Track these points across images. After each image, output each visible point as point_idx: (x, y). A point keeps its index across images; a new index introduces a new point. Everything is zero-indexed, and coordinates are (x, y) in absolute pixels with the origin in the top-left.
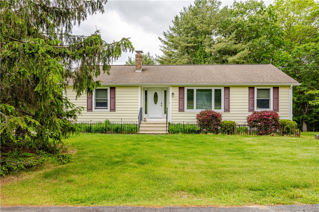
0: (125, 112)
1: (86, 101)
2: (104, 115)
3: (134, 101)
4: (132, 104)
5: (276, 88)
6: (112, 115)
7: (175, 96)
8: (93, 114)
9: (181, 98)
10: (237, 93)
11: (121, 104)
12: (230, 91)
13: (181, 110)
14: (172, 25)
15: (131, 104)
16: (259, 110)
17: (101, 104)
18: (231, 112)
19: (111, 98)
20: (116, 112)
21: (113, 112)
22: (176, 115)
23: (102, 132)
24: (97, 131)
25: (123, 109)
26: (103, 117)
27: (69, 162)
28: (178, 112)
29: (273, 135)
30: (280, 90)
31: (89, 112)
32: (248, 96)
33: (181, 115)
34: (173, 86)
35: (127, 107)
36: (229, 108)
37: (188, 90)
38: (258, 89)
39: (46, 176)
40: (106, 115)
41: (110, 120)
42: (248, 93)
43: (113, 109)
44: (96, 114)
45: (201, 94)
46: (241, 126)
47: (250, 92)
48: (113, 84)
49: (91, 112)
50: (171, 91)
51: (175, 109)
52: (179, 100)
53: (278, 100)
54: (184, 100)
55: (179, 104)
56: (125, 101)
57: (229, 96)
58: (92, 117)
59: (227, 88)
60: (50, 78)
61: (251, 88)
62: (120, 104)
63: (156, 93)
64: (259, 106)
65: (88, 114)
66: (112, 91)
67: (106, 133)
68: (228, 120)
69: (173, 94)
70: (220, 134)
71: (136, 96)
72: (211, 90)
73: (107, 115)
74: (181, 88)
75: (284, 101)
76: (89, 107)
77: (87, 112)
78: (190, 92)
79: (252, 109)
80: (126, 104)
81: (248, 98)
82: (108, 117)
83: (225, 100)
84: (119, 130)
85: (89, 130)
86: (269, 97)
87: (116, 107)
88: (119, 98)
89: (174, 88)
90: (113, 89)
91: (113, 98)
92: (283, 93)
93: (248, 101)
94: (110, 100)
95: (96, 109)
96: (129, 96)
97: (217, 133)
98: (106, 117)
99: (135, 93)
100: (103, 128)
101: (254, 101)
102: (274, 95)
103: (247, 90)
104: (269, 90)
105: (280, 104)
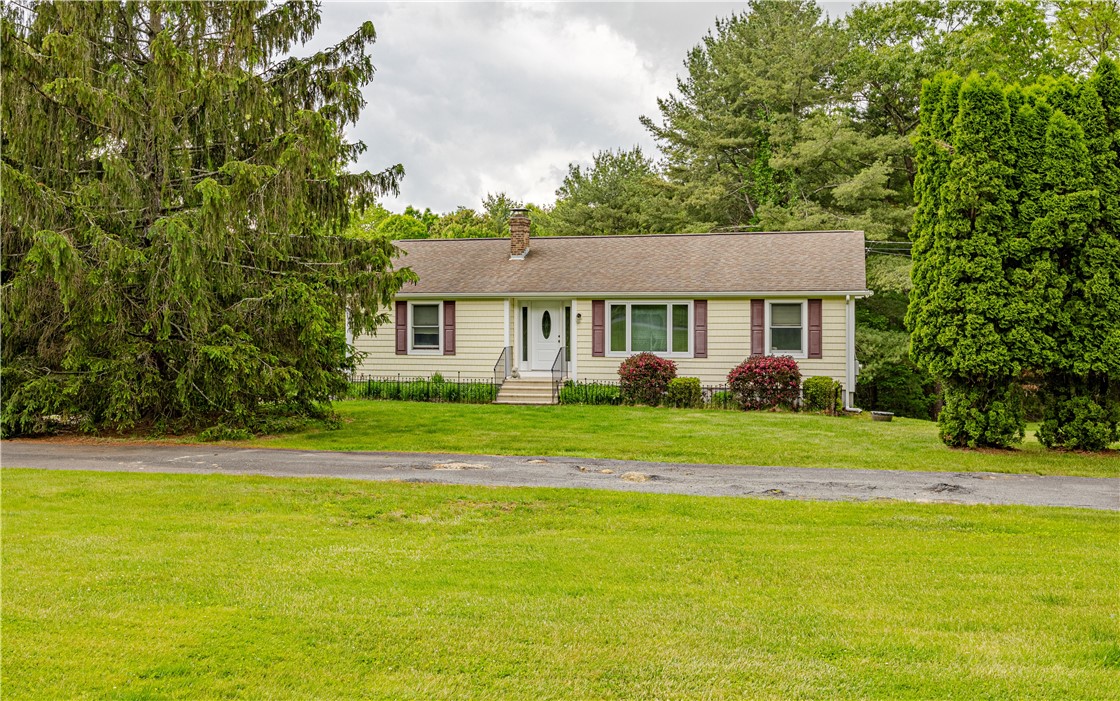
0: (476, 357)
1: (394, 332)
2: (431, 362)
3: (496, 332)
4: (491, 338)
5: (815, 303)
6: (448, 362)
7: (583, 320)
8: (409, 361)
9: (597, 326)
10: (725, 313)
11: (468, 338)
12: (709, 308)
13: (598, 352)
14: (685, 76)
15: (488, 338)
16: (778, 354)
17: (426, 339)
18: (710, 359)
19: (445, 325)
20: (457, 356)
21: (451, 357)
22: (586, 364)
23: (421, 399)
24: (411, 397)
25: (472, 350)
26: (430, 368)
27: (338, 428)
28: (590, 357)
29: (774, 411)
30: (825, 305)
31: (399, 356)
32: (749, 320)
33: (597, 364)
34: (579, 299)
35: (480, 344)
36: (706, 349)
37: (613, 307)
38: (773, 305)
39: (310, 437)
40: (435, 362)
41: (443, 374)
42: (749, 313)
43: (450, 350)
44: (414, 362)
45: (645, 316)
46: (714, 391)
47: (755, 311)
48: (449, 295)
49: (405, 356)
50: (575, 309)
51: (585, 351)
52: (594, 330)
53: (820, 331)
54: (603, 331)
55: (593, 338)
56: (475, 332)
57: (706, 321)
58: (402, 368)
59: (701, 303)
60: (313, 327)
61: (757, 302)
62: (464, 338)
63: (546, 314)
64: (776, 344)
65: (397, 361)
66: (449, 310)
67: (427, 401)
68: (689, 377)
69: (579, 316)
70: (661, 406)
71: (498, 320)
72: (664, 307)
73: (438, 362)
74: (598, 303)
75: (835, 333)
76: (401, 344)
77: (396, 356)
78: (618, 311)
79: (759, 350)
80: (478, 338)
81: (749, 326)
82: (440, 368)
83: (695, 331)
84: (454, 395)
85: (396, 394)
86: (800, 324)
87: (457, 344)
88: (463, 326)
89: (581, 302)
90: (450, 304)
91: (451, 324)
92: (833, 313)
93: (749, 333)
94: (445, 330)
95: (415, 348)
96: (483, 320)
97: (655, 405)
98: (435, 368)
99: (497, 313)
100: (422, 391)
101: (763, 331)
102: (809, 319)
103: (747, 305)
104: (799, 305)
105: (824, 340)
